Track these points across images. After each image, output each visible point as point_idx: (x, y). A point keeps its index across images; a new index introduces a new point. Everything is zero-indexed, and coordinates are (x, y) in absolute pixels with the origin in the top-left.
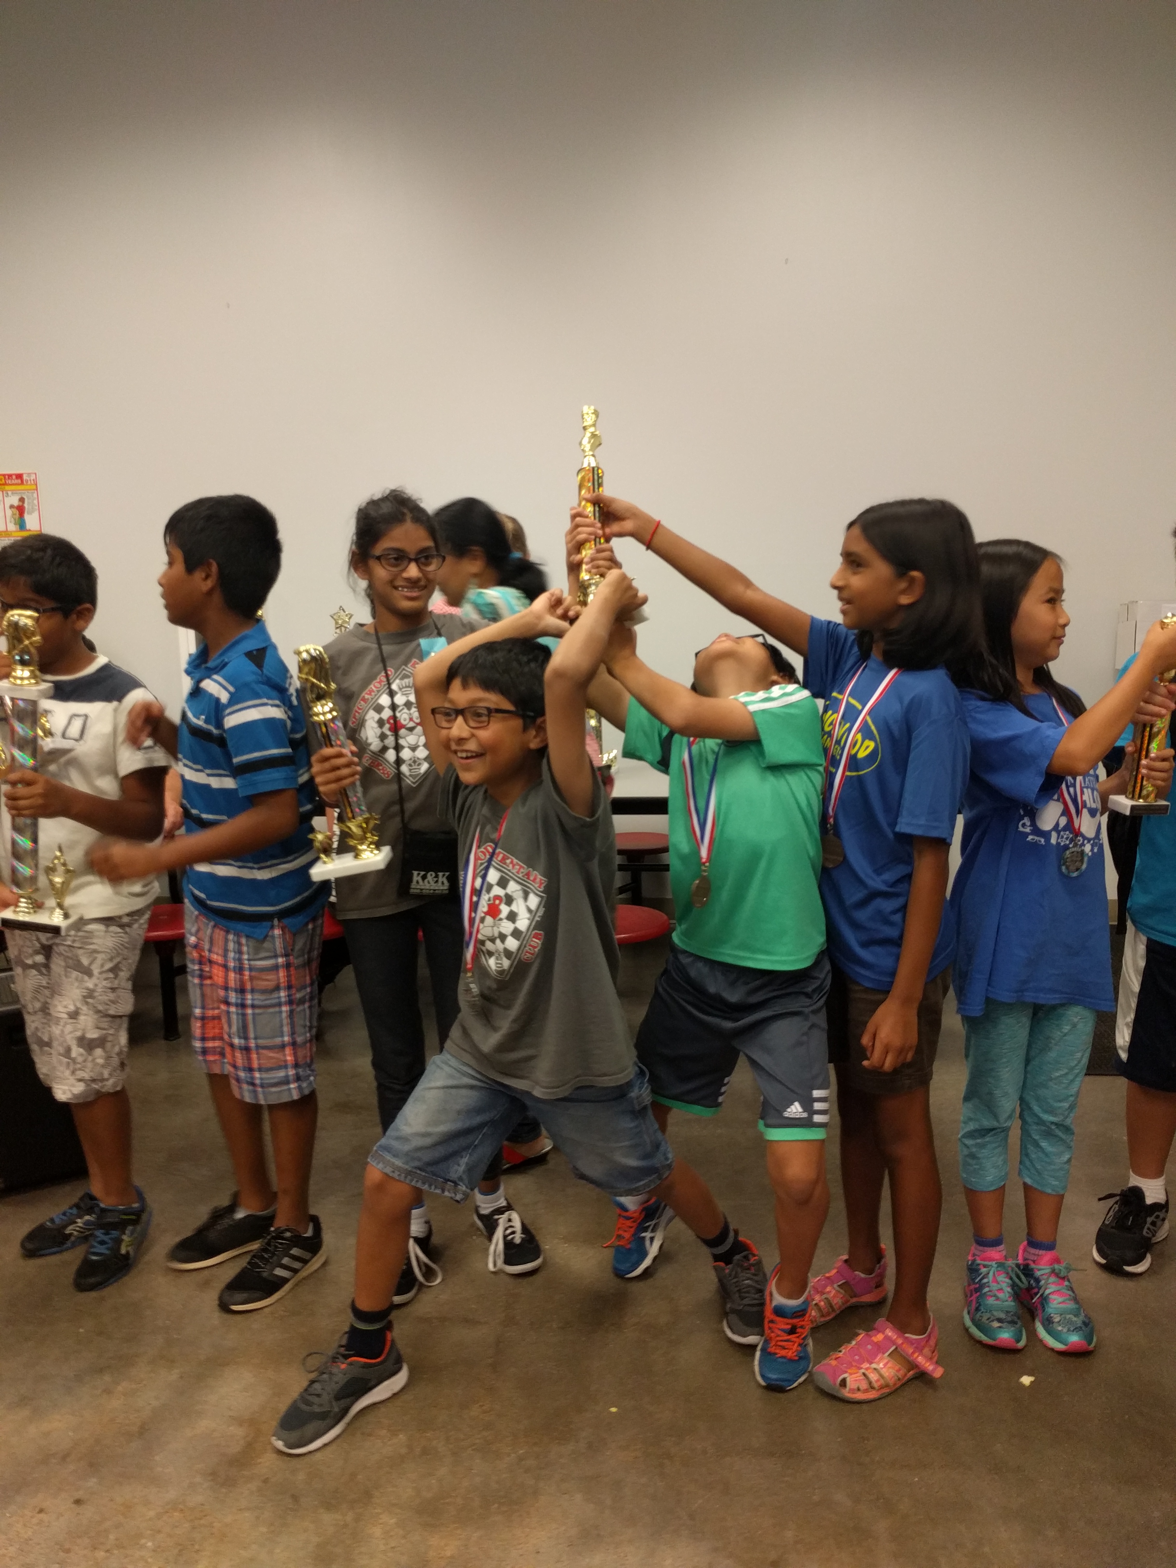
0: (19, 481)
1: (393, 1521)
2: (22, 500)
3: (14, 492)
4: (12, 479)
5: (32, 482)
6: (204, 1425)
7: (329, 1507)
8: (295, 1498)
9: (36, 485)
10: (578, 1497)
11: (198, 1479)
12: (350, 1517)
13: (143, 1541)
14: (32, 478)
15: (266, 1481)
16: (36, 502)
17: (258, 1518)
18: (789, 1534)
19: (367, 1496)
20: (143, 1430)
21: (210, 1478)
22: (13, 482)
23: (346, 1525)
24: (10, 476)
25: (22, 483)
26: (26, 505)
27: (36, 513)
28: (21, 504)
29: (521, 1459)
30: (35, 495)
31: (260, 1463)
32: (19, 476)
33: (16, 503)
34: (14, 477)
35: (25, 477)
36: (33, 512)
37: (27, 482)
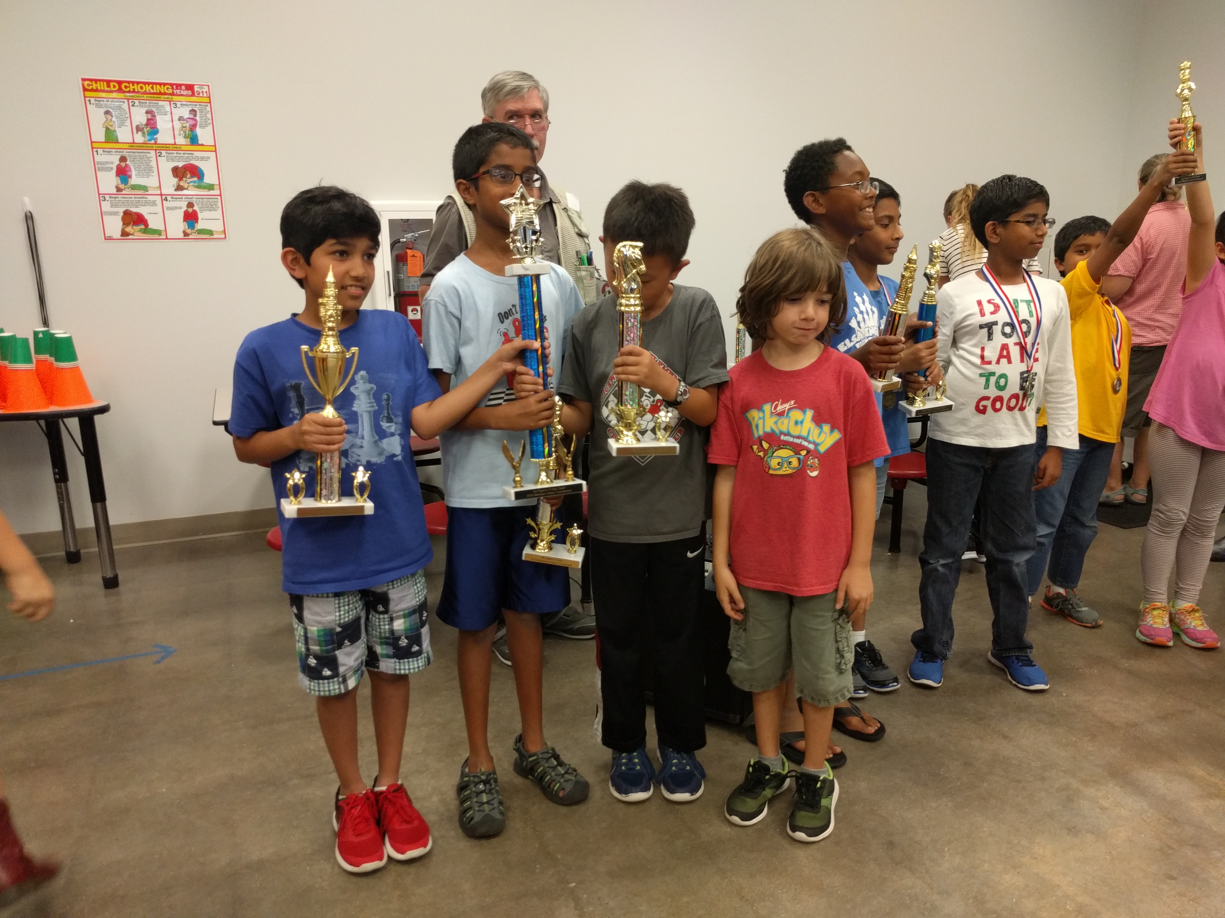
0: (190, 92)
2: (193, 112)
3: (183, 104)
4: (181, 89)
5: (205, 95)
9: (209, 97)
14: (205, 90)
16: (209, 115)
22: (182, 92)
24: (179, 86)
25: (193, 95)
26: (198, 118)
30: (208, 108)
32: (190, 87)
33: (186, 115)
34: (183, 87)
35: (196, 88)
36: (206, 126)
37: (199, 94)
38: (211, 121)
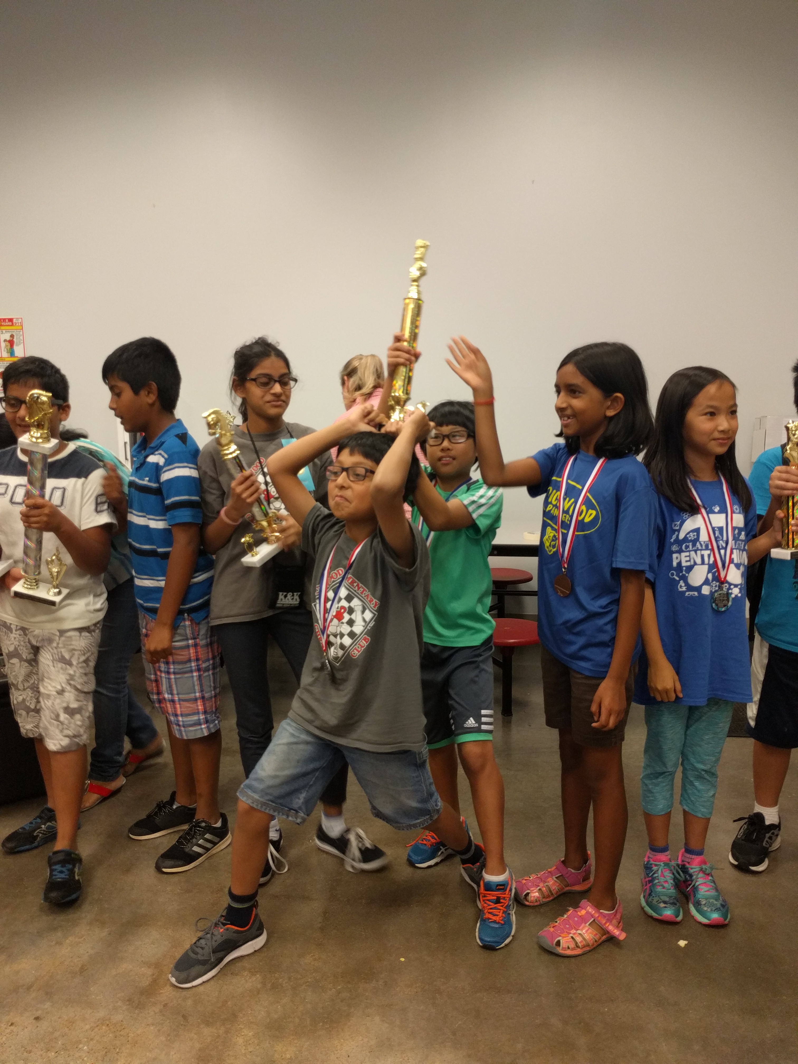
0: (10, 323)
1: (250, 1034)
2: (12, 336)
3: (7, 331)
4: (6, 322)
5: (19, 325)
6: (125, 966)
7: (208, 1024)
8: (184, 1017)
9: (22, 326)
10: (377, 1019)
11: (119, 1003)
12: (222, 1031)
13: (81, 1046)
14: (19, 321)
15: (165, 1005)
16: (21, 338)
17: (159, 1031)
18: (519, 1046)
19: (233, 1017)
20: (83, 970)
21: (128, 1003)
22: (6, 324)
23: (219, 1036)
24: (4, 320)
25: (12, 325)
26: (15, 340)
27: (22, 345)
28: (11, 339)
29: (339, 992)
30: (21, 333)
31: (162, 993)
32: (11, 320)
33: (8, 338)
34: (7, 320)
35: (14, 321)
36: (20, 344)
37: (16, 324)
38: (22, 341)
